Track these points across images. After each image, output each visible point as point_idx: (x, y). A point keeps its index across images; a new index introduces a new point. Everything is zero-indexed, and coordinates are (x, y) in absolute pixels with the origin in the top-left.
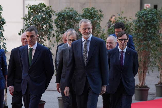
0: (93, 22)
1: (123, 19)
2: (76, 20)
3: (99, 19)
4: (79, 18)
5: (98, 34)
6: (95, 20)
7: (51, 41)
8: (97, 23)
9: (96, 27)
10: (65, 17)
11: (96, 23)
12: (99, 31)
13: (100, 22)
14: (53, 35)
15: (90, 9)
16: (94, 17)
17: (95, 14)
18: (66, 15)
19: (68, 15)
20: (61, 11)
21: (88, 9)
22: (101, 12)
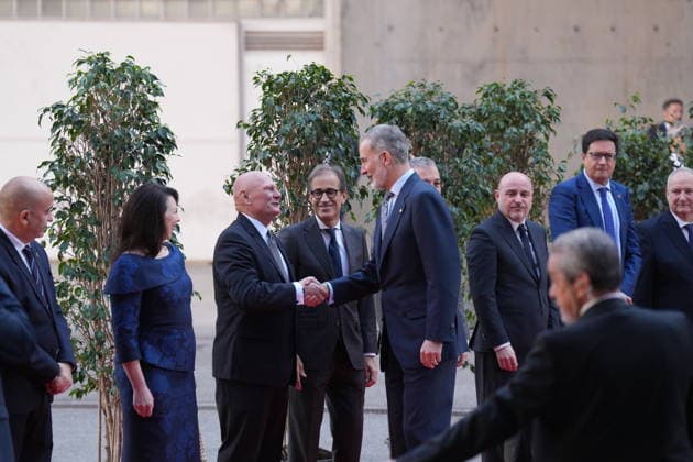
0: (521, 139)
1: (639, 127)
2: (450, 130)
3: (543, 127)
4: (464, 125)
5: (542, 187)
6: (526, 130)
7: (356, 216)
8: (535, 143)
9: (531, 160)
10: (408, 121)
11: (531, 141)
12: (544, 176)
13: (547, 137)
14: (364, 192)
15: (506, 89)
16: (522, 117)
17: (525, 108)
18: (410, 111)
19: (419, 113)
20: (393, 96)
21: (498, 88)
22: (551, 100)
